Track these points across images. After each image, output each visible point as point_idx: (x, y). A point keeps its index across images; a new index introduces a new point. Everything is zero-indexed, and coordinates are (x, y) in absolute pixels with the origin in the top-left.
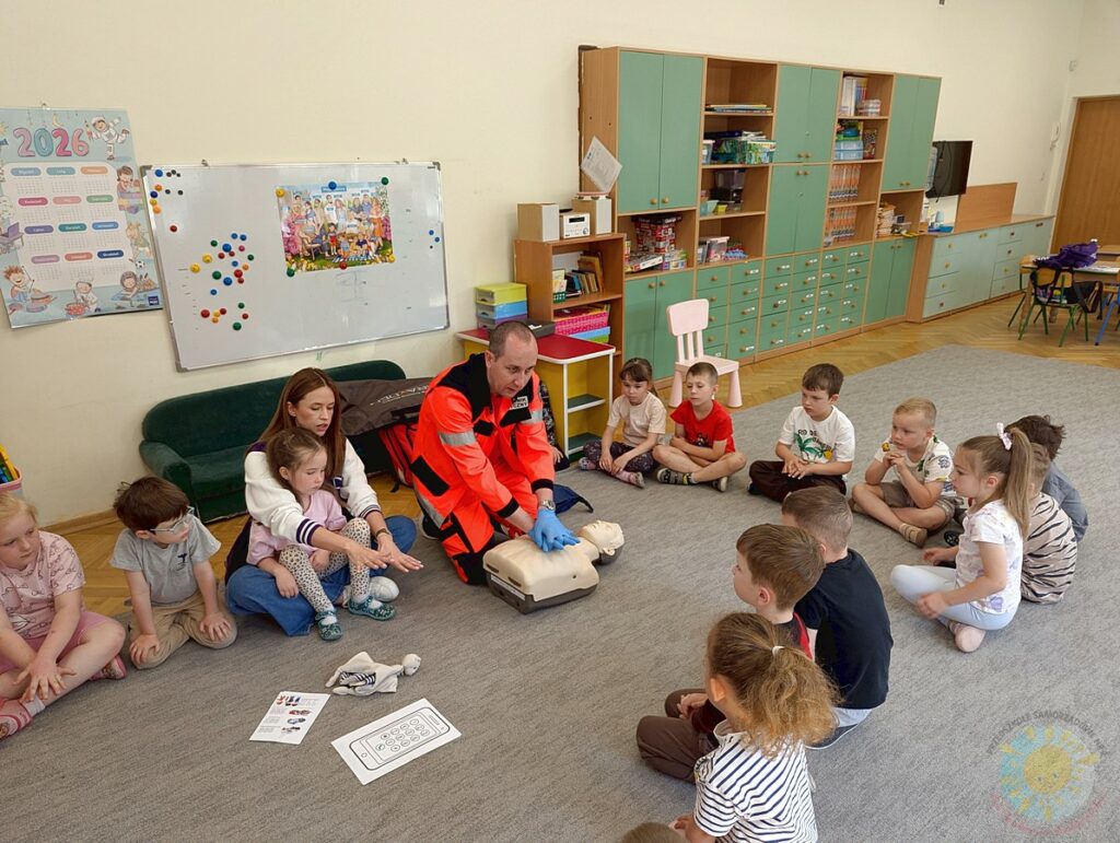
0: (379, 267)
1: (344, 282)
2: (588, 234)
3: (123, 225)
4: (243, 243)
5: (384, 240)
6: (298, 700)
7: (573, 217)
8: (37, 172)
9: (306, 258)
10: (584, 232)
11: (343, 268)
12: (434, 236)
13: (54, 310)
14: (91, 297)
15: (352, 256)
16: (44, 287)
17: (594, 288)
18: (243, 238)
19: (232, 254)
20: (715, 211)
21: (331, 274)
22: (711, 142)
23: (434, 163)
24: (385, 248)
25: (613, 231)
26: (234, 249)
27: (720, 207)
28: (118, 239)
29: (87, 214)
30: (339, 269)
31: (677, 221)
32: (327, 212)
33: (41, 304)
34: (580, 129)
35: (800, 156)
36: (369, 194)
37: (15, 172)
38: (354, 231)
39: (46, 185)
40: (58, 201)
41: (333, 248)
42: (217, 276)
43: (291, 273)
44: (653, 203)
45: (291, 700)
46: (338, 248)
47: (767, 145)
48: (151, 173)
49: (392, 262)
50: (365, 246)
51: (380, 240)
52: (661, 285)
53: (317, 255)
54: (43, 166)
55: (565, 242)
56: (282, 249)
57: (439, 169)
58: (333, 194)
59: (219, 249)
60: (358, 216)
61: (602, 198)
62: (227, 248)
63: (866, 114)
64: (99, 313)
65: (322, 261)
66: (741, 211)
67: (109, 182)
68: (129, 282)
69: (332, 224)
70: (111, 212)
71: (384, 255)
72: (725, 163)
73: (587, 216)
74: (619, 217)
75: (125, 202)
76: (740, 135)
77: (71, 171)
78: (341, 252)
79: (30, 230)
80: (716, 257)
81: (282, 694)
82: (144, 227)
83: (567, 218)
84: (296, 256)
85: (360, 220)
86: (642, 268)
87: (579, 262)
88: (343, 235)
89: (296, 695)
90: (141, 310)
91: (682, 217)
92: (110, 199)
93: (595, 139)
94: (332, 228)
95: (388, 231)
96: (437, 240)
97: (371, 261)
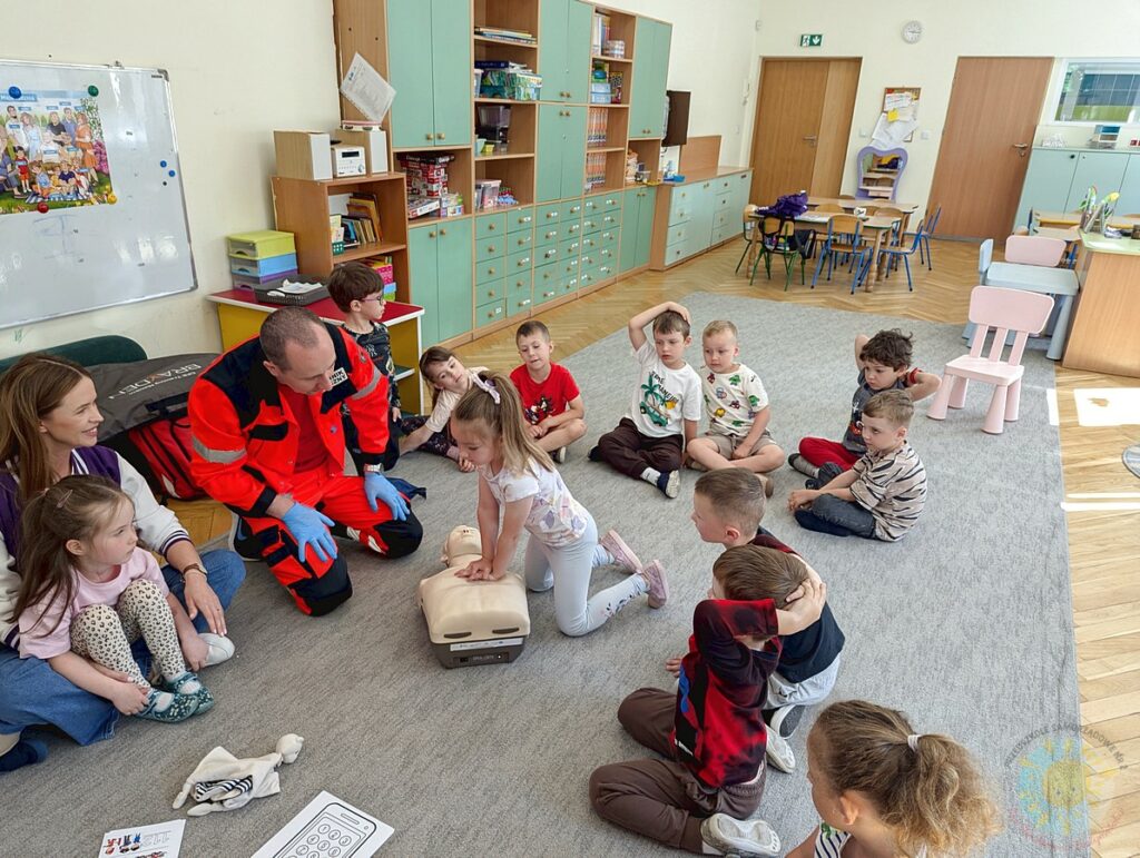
0: (95, 209)
1: (46, 231)
2: (364, 172)
6: (137, 839)
7: (346, 150)
10: (360, 170)
11: (43, 211)
12: (168, 169)
15: (55, 194)
17: (371, 237)
20: (483, 151)
21: (25, 218)
22: (480, 71)
23: (160, 71)
24: (101, 183)
25: (389, 169)
27: (488, 146)
30: (38, 212)
31: (450, 161)
32: (10, 131)
34: (336, 42)
35: (562, 95)
36: (72, 107)
38: (55, 159)
41: (25, 183)
44: (428, 138)
45: (127, 843)
46: (32, 183)
47: (534, 80)
49: (112, 202)
50: (72, 181)
51: (93, 172)
52: (442, 233)
55: (339, 182)
57: (167, 79)
58: (16, 104)
60: (59, 138)
61: (376, 128)
63: (613, 55)
65: (10, 201)
66: (508, 152)
69: (21, 148)
71: (100, 193)
72: (493, 97)
73: (361, 150)
74: (395, 154)
76: (507, 66)
78: (38, 188)
80: (490, 203)
81: (108, 836)
83: (339, 151)
85: (61, 144)
86: (419, 214)
87: (348, 205)
88: (39, 164)
89: (132, 832)
91: (456, 156)
93: (357, 56)
94: (20, 154)
95: (103, 161)
96: (172, 174)
97: (83, 202)
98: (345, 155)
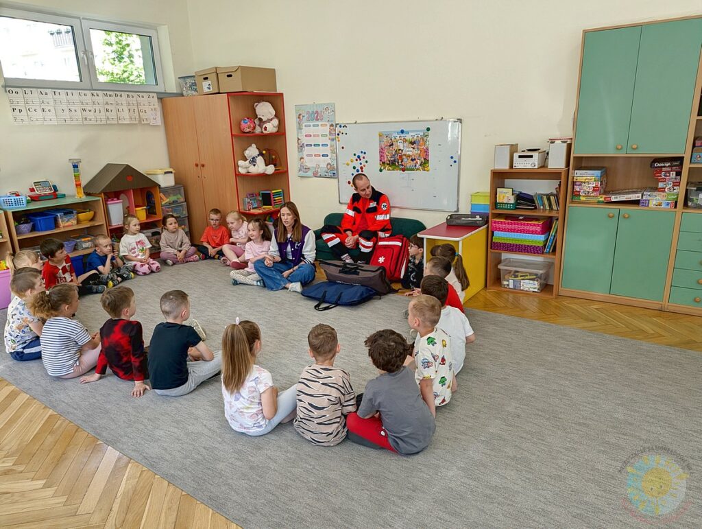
0: (421, 173)
1: (403, 178)
2: (536, 167)
3: (329, 146)
4: (364, 155)
5: (425, 159)
7: (523, 154)
8: (310, 126)
9: (388, 164)
10: (533, 165)
11: (404, 171)
12: (453, 160)
13: (310, 173)
14: (319, 170)
15: (408, 166)
16: (308, 165)
18: (365, 153)
19: (360, 160)
21: (398, 173)
23: (458, 119)
24: (425, 163)
26: (361, 158)
28: (327, 151)
29: (321, 141)
30: (402, 171)
32: (399, 144)
33: (306, 170)
36: (419, 136)
37: (305, 126)
38: (410, 153)
39: (312, 130)
40: (314, 136)
41: (400, 161)
42: (354, 168)
43: (381, 171)
44: (618, 149)
46: (402, 161)
48: (338, 126)
49: (428, 171)
50: (415, 162)
51: (423, 159)
53: (392, 163)
54: (312, 124)
56: (379, 159)
57: (461, 122)
58: (402, 135)
59: (356, 157)
60: (413, 146)
61: (558, 142)
62: (359, 157)
64: (320, 177)
65: (394, 167)
67: (326, 130)
68: (329, 166)
70: (327, 141)
71: (424, 167)
74: (574, 157)
75: (331, 137)
77: (318, 125)
78: (403, 163)
79: (307, 145)
82: (335, 147)
83: (516, 154)
84: (384, 163)
85: (414, 148)
88: (405, 155)
90: (331, 177)
92: (327, 135)
94: (400, 151)
95: (427, 155)
96: (455, 162)
97: (417, 169)
98: (520, 157)
